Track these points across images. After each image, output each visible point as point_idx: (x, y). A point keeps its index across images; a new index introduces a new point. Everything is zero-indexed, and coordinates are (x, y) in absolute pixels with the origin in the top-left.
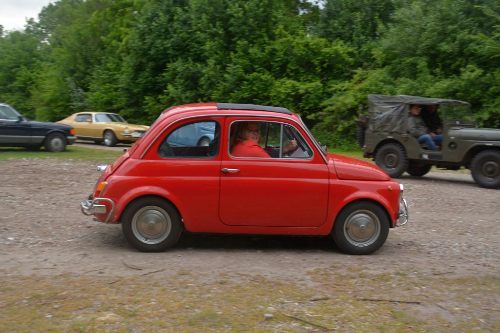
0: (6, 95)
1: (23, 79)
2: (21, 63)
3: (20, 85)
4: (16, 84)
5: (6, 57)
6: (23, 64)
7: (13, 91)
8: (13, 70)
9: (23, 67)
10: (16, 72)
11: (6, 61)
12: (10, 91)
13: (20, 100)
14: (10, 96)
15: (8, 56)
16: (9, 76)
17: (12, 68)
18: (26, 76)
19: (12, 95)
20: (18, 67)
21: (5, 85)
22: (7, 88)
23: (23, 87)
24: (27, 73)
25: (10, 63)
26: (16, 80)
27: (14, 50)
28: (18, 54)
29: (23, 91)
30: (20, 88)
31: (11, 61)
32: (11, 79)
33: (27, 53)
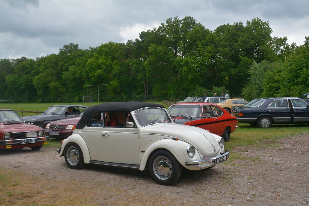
0: (294, 87)
1: (305, 76)
2: (303, 67)
3: (303, 80)
4: (300, 79)
5: (294, 64)
6: (304, 67)
7: (298, 84)
8: (298, 72)
9: (304, 68)
10: (300, 72)
11: (294, 66)
12: (296, 84)
13: (303, 89)
14: (296, 87)
15: (295, 63)
16: (296, 75)
17: (298, 70)
18: (306, 74)
19: (298, 86)
20: (302, 69)
21: (294, 81)
22: (294, 83)
23: (305, 81)
24: (307, 72)
25: (296, 67)
26: (300, 77)
27: (299, 59)
28: (301, 61)
29: (305, 83)
30: (303, 81)
31: (297, 66)
32: (297, 77)
33: (307, 60)
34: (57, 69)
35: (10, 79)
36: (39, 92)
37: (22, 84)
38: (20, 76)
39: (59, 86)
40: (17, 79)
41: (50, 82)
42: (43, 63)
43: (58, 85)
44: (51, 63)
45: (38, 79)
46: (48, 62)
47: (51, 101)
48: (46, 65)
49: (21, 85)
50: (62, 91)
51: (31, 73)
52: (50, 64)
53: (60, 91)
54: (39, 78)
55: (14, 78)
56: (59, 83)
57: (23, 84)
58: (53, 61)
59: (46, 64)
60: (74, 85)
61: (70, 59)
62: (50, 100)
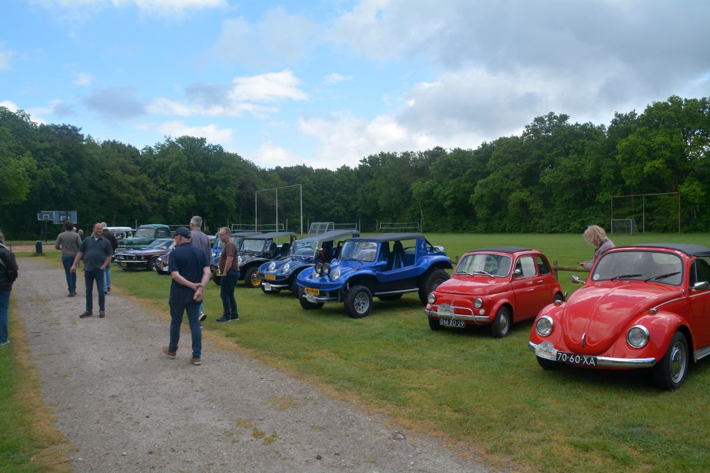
34: (523, 165)
35: (423, 189)
36: (481, 212)
37: (447, 196)
38: (440, 182)
39: (530, 200)
40: (436, 187)
41: (510, 191)
42: (495, 153)
43: (528, 197)
44: (510, 153)
45: (486, 186)
46: (505, 153)
47: (507, 229)
48: (502, 157)
49: (445, 198)
50: (536, 209)
51: (462, 176)
52: (510, 156)
53: (531, 210)
54: (487, 183)
55: (431, 185)
56: (528, 194)
57: (449, 197)
58: (516, 149)
59: (502, 155)
60: (571, 196)
61: (556, 142)
62: (505, 226)
